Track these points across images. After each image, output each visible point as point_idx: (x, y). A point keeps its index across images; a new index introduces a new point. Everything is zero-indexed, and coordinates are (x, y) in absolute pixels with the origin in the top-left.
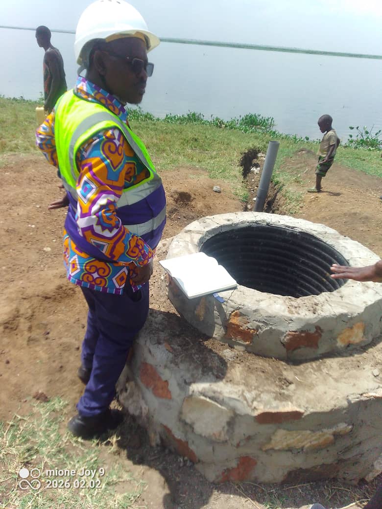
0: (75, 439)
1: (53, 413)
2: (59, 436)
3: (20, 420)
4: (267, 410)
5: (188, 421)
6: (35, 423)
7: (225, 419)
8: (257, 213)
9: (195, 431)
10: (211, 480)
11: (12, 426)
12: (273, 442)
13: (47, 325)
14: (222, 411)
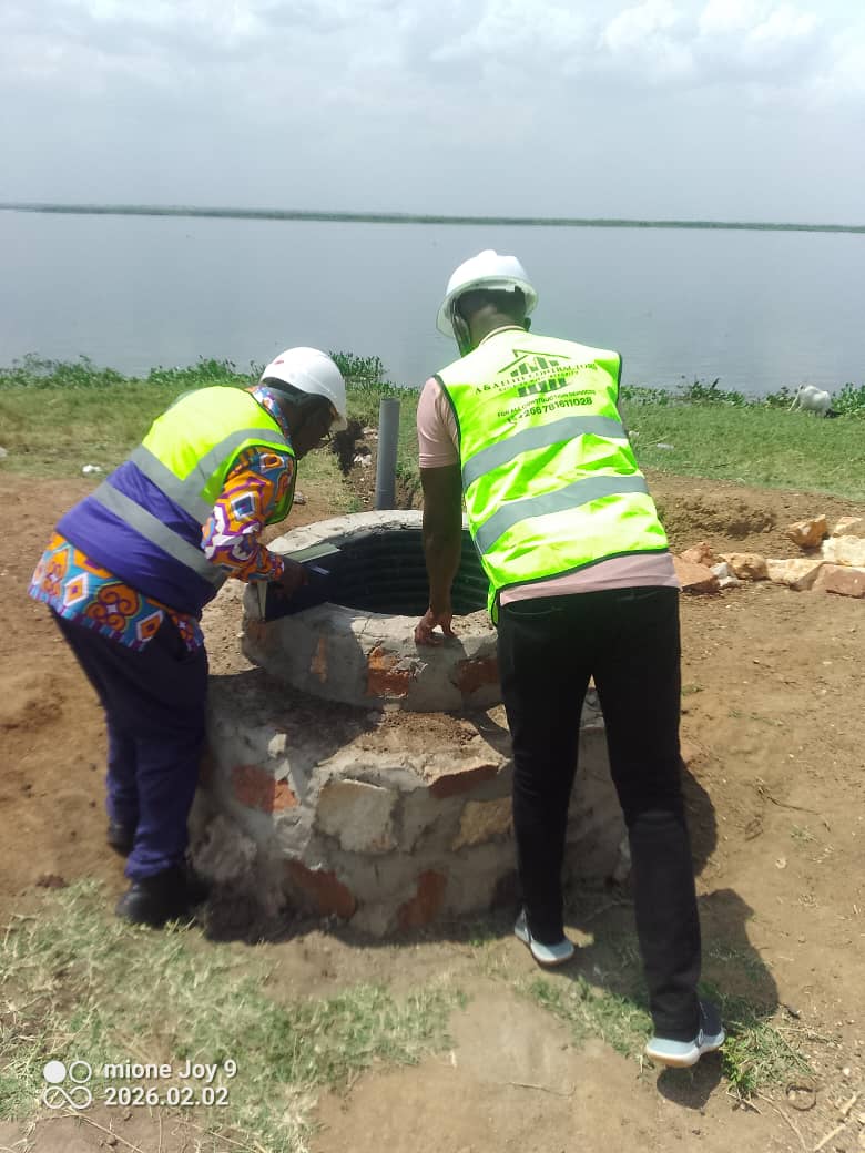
0: (134, 928)
1: (81, 900)
2: (106, 931)
3: (24, 921)
4: (446, 772)
5: (330, 830)
6: (55, 919)
7: (387, 809)
8: (381, 513)
9: (343, 847)
10: (381, 933)
11: (13, 931)
12: (464, 830)
13: (22, 773)
14: (380, 794)
